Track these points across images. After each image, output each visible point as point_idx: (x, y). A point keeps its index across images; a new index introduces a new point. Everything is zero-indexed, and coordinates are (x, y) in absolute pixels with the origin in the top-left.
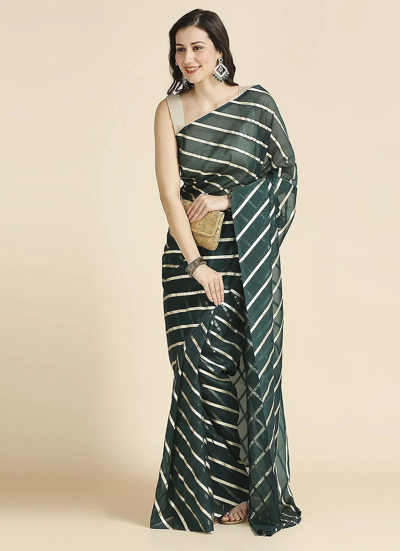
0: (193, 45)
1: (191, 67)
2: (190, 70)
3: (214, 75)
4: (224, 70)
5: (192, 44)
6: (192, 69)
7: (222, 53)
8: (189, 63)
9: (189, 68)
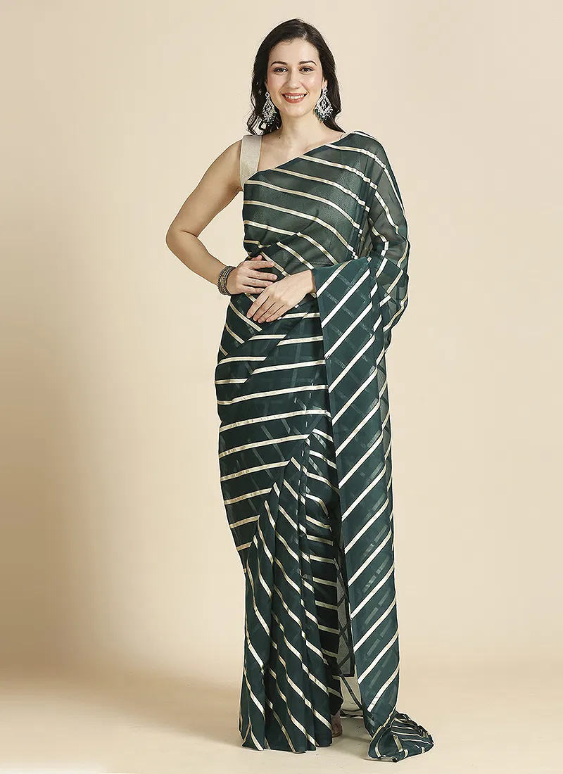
0: (302, 65)
1: (295, 95)
2: (292, 98)
3: (316, 111)
4: (327, 105)
5: (301, 63)
6: (297, 97)
7: (326, 82)
8: (292, 89)
9: (292, 95)
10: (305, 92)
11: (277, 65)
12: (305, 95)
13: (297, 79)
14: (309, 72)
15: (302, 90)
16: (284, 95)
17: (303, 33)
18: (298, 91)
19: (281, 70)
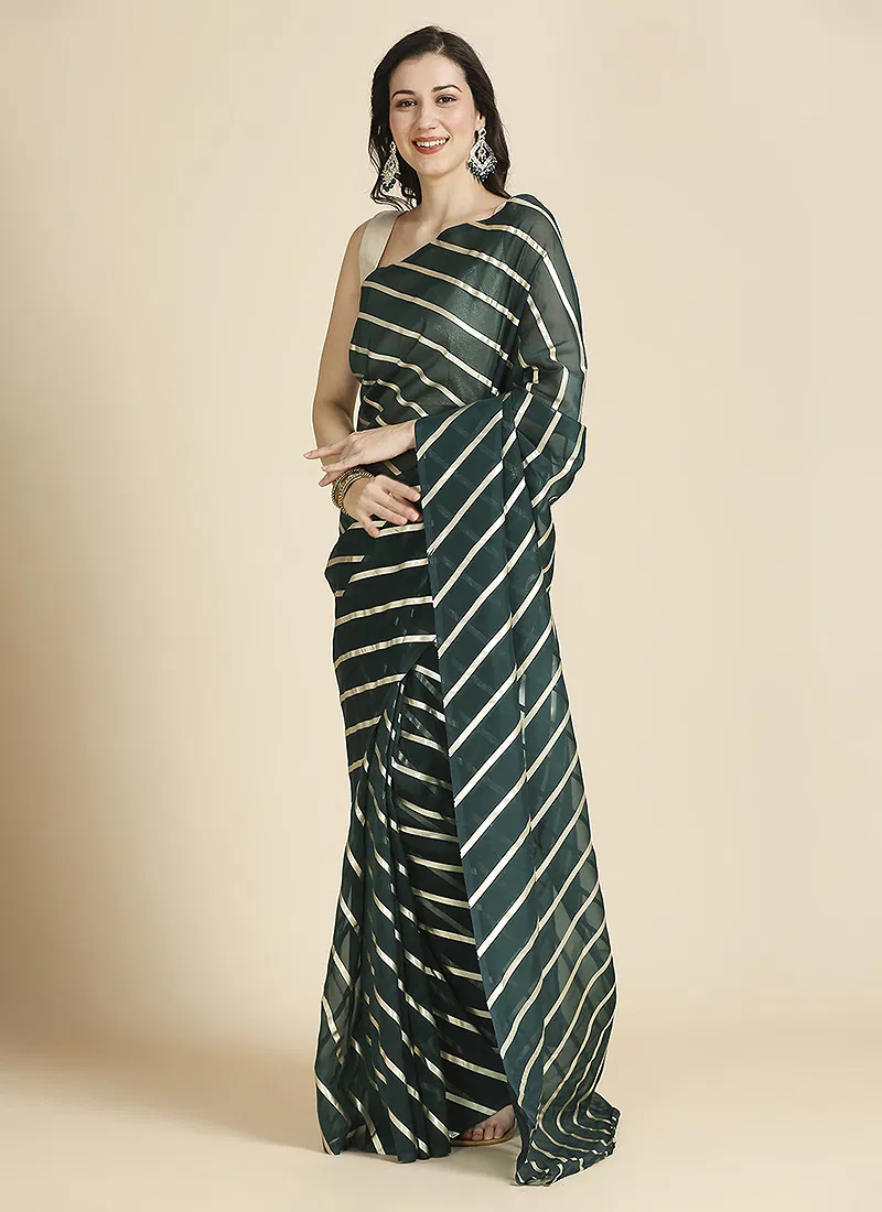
0: (437, 92)
1: (432, 139)
2: (427, 144)
3: (470, 164)
4: (488, 156)
5: (436, 89)
6: (433, 143)
7: (484, 119)
8: (426, 131)
9: (425, 140)
10: (446, 134)
11: (401, 97)
12: (447, 140)
13: (431, 114)
14: (450, 104)
15: (440, 132)
16: (415, 143)
17: (439, 43)
18: (434, 133)
19: (408, 104)
